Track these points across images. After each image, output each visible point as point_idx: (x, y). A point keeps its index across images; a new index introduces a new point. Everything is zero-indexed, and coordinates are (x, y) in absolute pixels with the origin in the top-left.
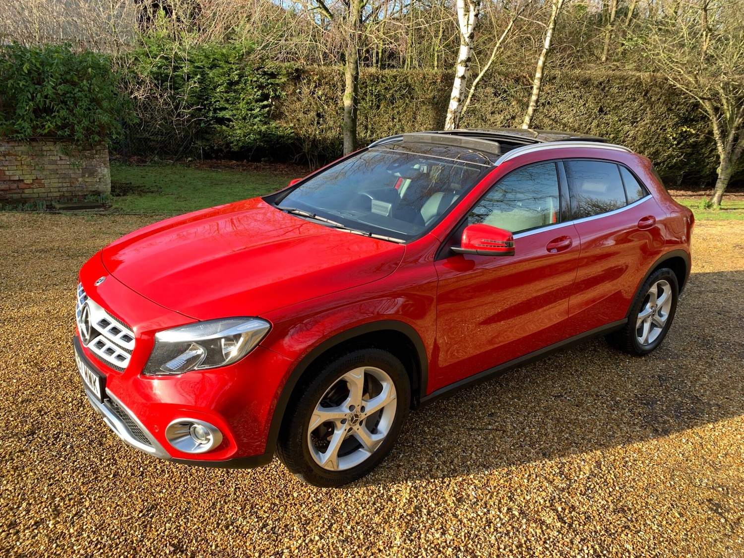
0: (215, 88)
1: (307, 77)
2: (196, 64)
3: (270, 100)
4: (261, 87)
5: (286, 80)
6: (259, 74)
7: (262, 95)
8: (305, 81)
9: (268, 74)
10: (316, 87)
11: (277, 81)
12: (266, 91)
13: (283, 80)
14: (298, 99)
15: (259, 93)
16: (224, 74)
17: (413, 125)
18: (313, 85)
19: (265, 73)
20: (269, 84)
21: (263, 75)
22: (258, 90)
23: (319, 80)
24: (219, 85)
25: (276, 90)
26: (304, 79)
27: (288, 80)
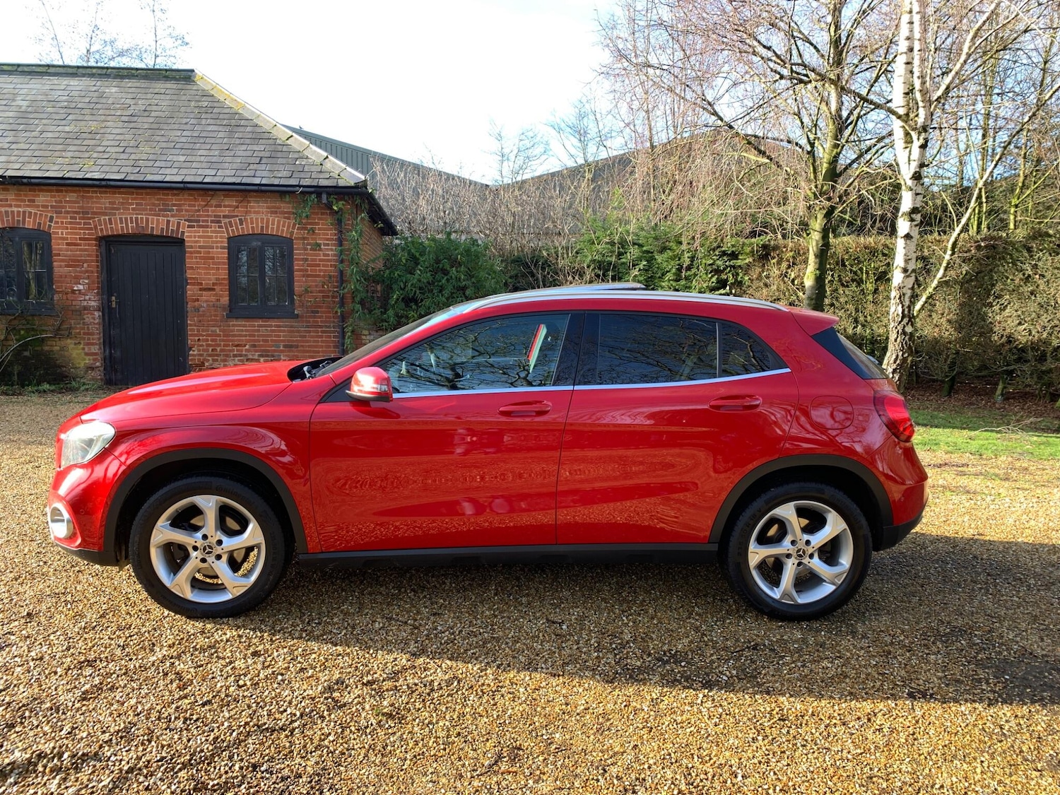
0: (663, 275)
1: (778, 255)
2: (645, 248)
3: (728, 288)
4: (717, 271)
5: (751, 260)
6: (716, 255)
7: (719, 281)
8: (775, 261)
9: (729, 255)
10: (789, 267)
11: (739, 262)
12: (724, 277)
13: (747, 261)
14: (766, 285)
15: (714, 279)
16: (673, 258)
17: (930, 316)
18: (784, 265)
19: (724, 253)
20: (727, 267)
21: (721, 256)
22: (712, 276)
23: (793, 257)
24: (667, 272)
25: (738, 274)
26: (774, 258)
27: (754, 260)
